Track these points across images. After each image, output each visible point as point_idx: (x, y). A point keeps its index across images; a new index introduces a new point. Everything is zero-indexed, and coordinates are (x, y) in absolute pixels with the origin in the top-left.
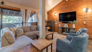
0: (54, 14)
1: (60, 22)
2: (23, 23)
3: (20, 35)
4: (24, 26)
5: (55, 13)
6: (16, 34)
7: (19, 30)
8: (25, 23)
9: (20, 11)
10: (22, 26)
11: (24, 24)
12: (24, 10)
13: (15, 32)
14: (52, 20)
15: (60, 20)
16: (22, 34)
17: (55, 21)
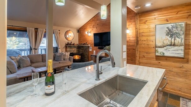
0: (86, 33)
1: (96, 47)
2: (31, 49)
3: (25, 65)
4: (34, 53)
5: (88, 33)
6: (19, 65)
7: (23, 60)
8: (35, 49)
9: (26, 31)
10: (30, 53)
11: (33, 51)
12: (33, 29)
13: (18, 62)
14: (84, 44)
15: (96, 45)
16: (28, 65)
17: (89, 45)
